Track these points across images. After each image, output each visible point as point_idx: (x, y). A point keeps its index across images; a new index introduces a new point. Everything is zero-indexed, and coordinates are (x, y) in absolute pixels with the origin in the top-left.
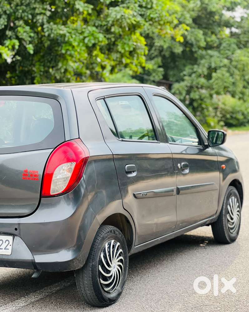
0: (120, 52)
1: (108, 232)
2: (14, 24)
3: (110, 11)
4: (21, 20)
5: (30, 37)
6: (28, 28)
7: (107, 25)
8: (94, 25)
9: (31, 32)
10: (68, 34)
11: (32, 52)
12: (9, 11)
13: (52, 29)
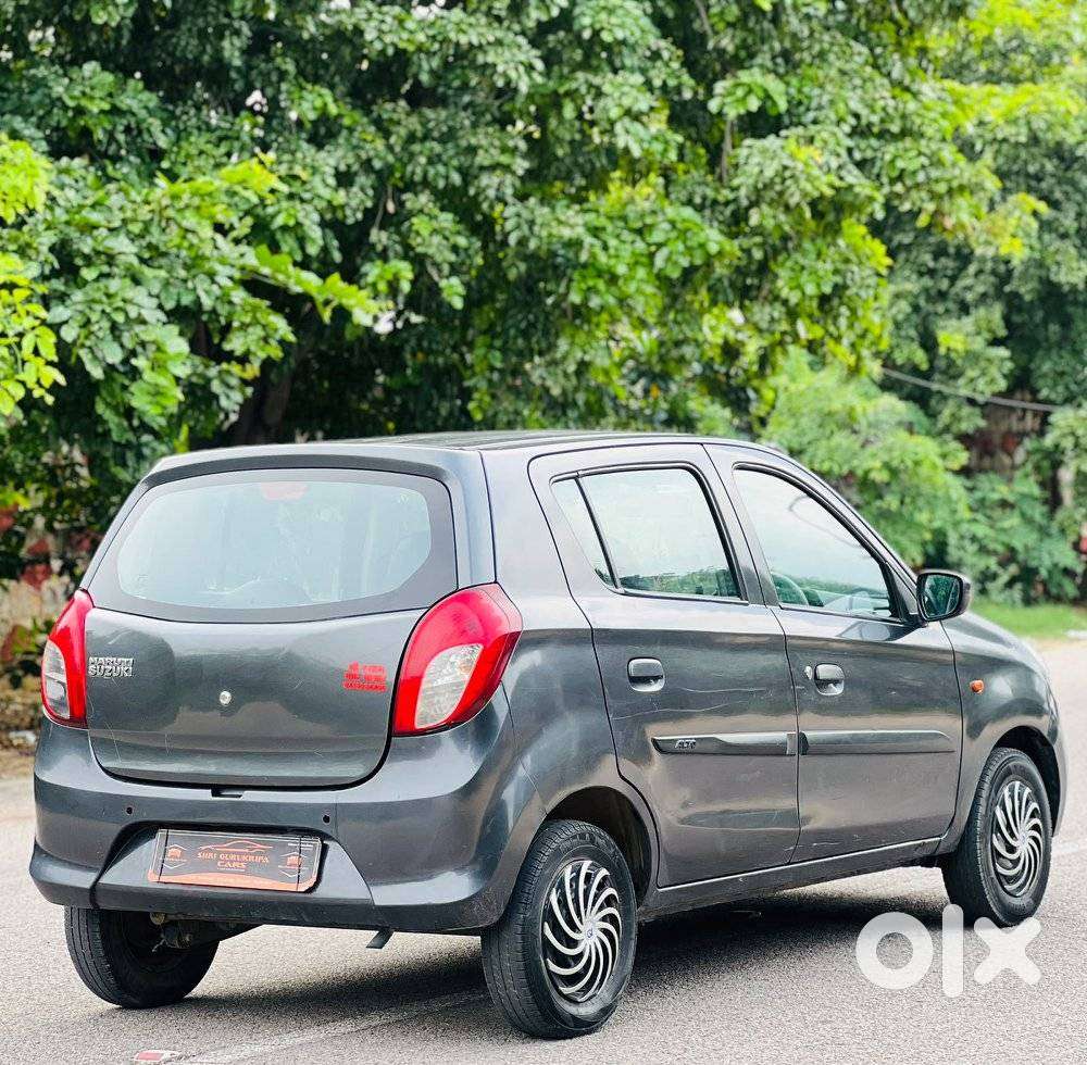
0: (785, 302)
1: (574, 837)
2: (400, 204)
3: (743, 152)
4: (422, 191)
5: (455, 249)
6: (446, 220)
7: (735, 200)
8: (689, 202)
9: (459, 233)
10: (588, 240)
11: (458, 304)
12: (382, 158)
13: (532, 223)
